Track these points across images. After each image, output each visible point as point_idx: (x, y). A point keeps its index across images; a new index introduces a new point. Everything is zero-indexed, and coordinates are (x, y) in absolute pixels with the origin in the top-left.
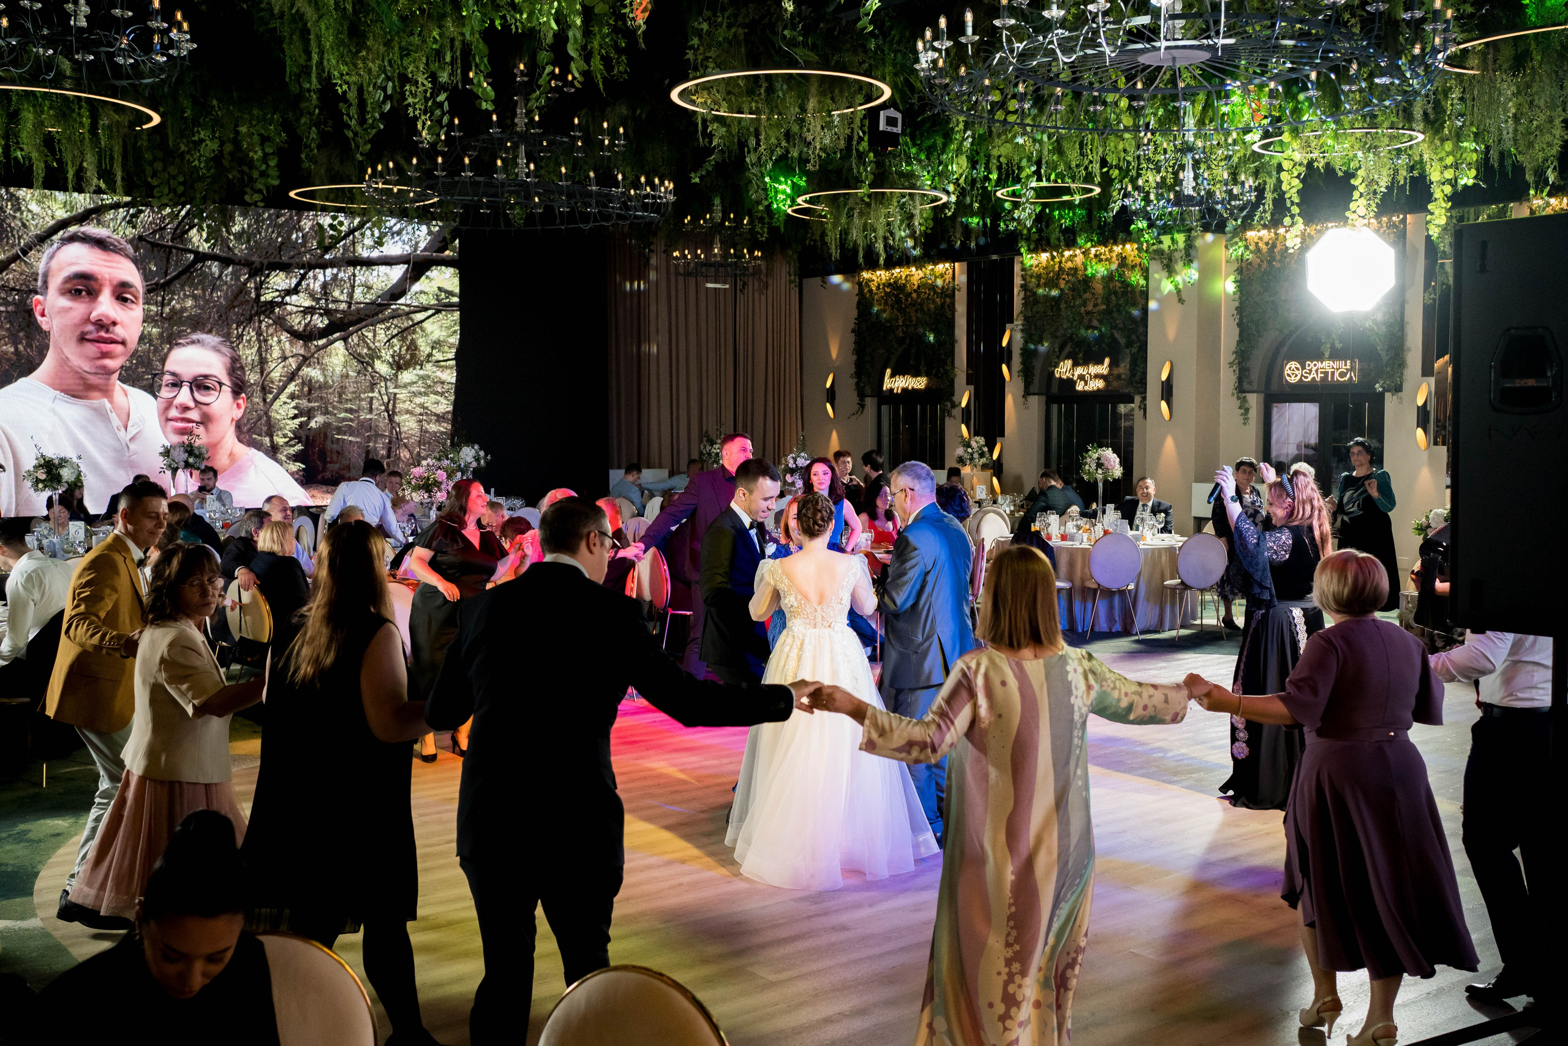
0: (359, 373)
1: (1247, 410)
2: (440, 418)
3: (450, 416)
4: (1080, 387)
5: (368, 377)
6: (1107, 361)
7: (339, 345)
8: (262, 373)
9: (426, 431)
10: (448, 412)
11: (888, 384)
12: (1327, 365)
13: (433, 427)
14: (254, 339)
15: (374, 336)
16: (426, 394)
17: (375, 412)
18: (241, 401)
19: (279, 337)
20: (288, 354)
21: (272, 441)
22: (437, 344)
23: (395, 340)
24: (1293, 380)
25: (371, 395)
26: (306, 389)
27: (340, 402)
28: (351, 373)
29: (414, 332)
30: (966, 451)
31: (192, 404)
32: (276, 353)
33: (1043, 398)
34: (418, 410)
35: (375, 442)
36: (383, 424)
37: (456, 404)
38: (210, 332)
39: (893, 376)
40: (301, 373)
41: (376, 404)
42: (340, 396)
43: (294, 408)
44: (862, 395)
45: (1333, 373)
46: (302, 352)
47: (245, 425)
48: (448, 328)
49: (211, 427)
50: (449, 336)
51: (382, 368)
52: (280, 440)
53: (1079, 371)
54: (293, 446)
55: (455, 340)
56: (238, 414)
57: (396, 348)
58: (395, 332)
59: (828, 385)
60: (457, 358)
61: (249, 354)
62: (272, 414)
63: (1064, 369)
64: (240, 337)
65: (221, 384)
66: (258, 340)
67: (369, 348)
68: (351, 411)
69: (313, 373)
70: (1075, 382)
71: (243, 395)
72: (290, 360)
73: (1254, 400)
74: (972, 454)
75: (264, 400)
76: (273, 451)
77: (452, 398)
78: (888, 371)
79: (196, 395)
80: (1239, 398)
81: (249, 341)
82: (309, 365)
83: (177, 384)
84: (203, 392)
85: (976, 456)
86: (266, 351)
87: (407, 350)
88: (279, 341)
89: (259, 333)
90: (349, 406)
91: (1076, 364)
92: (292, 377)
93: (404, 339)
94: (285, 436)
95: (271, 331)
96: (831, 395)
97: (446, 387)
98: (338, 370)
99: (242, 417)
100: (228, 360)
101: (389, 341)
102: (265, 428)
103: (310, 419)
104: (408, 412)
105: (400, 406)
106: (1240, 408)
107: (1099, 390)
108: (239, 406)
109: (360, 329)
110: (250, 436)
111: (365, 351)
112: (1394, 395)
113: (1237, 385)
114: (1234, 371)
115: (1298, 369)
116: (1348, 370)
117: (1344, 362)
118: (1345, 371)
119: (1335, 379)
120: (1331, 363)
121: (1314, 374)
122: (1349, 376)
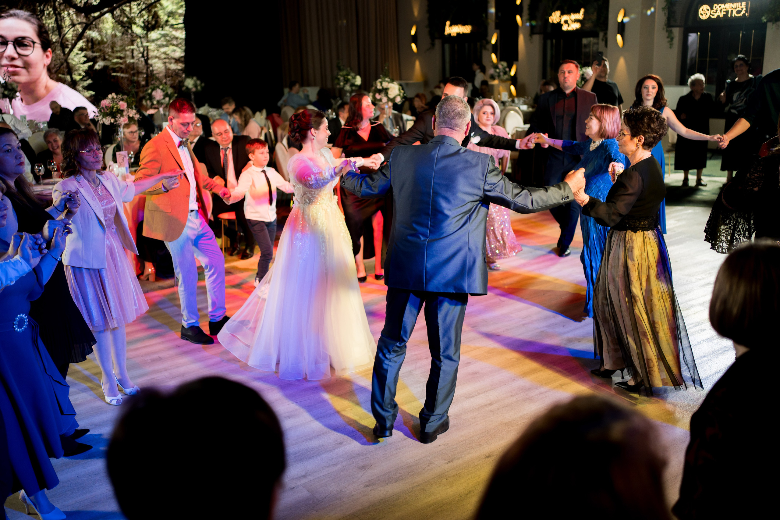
0: (123, 33)
1: (672, 39)
2: (177, 61)
3: (183, 59)
4: (565, 28)
5: (129, 36)
6: (582, 11)
7: (108, 16)
8: (60, 34)
9: (169, 69)
10: (182, 57)
11: (448, 30)
12: (728, 6)
13: (173, 66)
14: (52, 13)
15: (131, 10)
16: (167, 46)
17: (136, 58)
18: (48, 53)
19: (68, 12)
20: (75, 22)
21: (71, 78)
22: (171, 14)
23: (144, 12)
24: (704, 17)
25: (132, 47)
26: (90, 44)
27: (113, 52)
28: (119, 34)
29: (156, 7)
30: (496, 71)
31: (16, 56)
32: (68, 22)
33: (542, 36)
34: (163, 56)
35: (138, 77)
36: (141, 64)
37: (186, 51)
38: (21, 9)
39: (451, 25)
40: (85, 34)
41: (136, 53)
42: (112, 49)
43: (85, 56)
44: (433, 38)
45: (732, 12)
46: (84, 21)
47: (53, 68)
48: (178, 3)
49: (30, 70)
50: (179, 8)
51: (137, 30)
52: (77, 78)
53: (565, 17)
54: (86, 81)
55: (182, 11)
56: (48, 61)
57: (146, 17)
58: (144, 7)
59: (413, 32)
60: (185, 22)
61: (50, 23)
62: (70, 61)
63: (555, 17)
64: (42, 12)
65: (34, 43)
66: (54, 13)
67: (128, 18)
68: (120, 58)
69: (93, 34)
70: (562, 25)
71: (49, 49)
72: (78, 26)
73: (677, 32)
74: (499, 73)
75: (64, 52)
76: (73, 85)
77: (184, 48)
78: (448, 23)
79: (19, 50)
80: (667, 31)
81: (49, 14)
82: (90, 29)
83: (5, 43)
84: (22, 48)
85: (502, 74)
86: (61, 20)
87: (153, 18)
88: (69, 14)
89: (55, 9)
90: (119, 54)
91: (562, 14)
92: (80, 37)
93: (149, 11)
94: (80, 75)
95: (62, 7)
96: (415, 39)
97: (179, 41)
98: (109, 32)
99: (51, 64)
100: (36, 27)
101: (140, 12)
102: (66, 70)
103: (95, 62)
104: (156, 57)
105: (151, 54)
106: (668, 37)
107: (577, 30)
108: (47, 56)
109: (121, 5)
110: (57, 76)
111: (125, 19)
112: (773, 24)
113: (666, 22)
114: (665, 13)
115: (708, 10)
116: (742, 9)
117: (740, 4)
118: (741, 9)
119: (733, 16)
120: (731, 4)
121: (718, 13)
122: (743, 12)
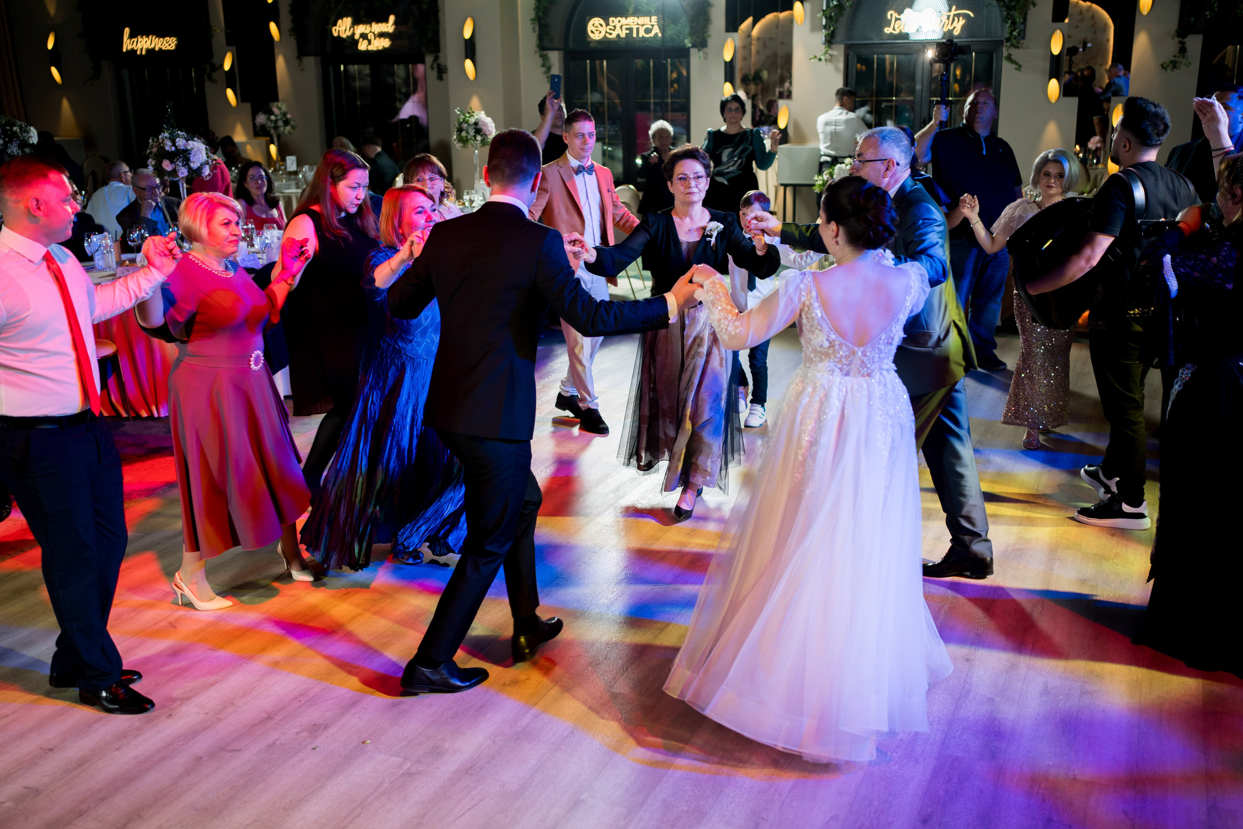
1: (549, 69)
6: (392, 18)
11: (128, 44)
12: (631, 21)
24: (596, 36)
30: (269, 119)
33: (319, 59)
39: (132, 36)
44: (95, 58)
45: (638, 29)
53: (361, 29)
59: (50, 45)
63: (343, 28)
70: (357, 42)
73: (555, 58)
78: (127, 31)
80: (542, 56)
85: (280, 123)
91: (356, 22)
96: (55, 58)
106: (543, 66)
107: (385, 49)
112: (699, 50)
113: (538, 42)
114: (534, 28)
115: (601, 25)
116: (653, 26)
117: (648, 18)
118: (651, 27)
119: (640, 36)
120: (636, 18)
121: (618, 31)
122: (653, 33)
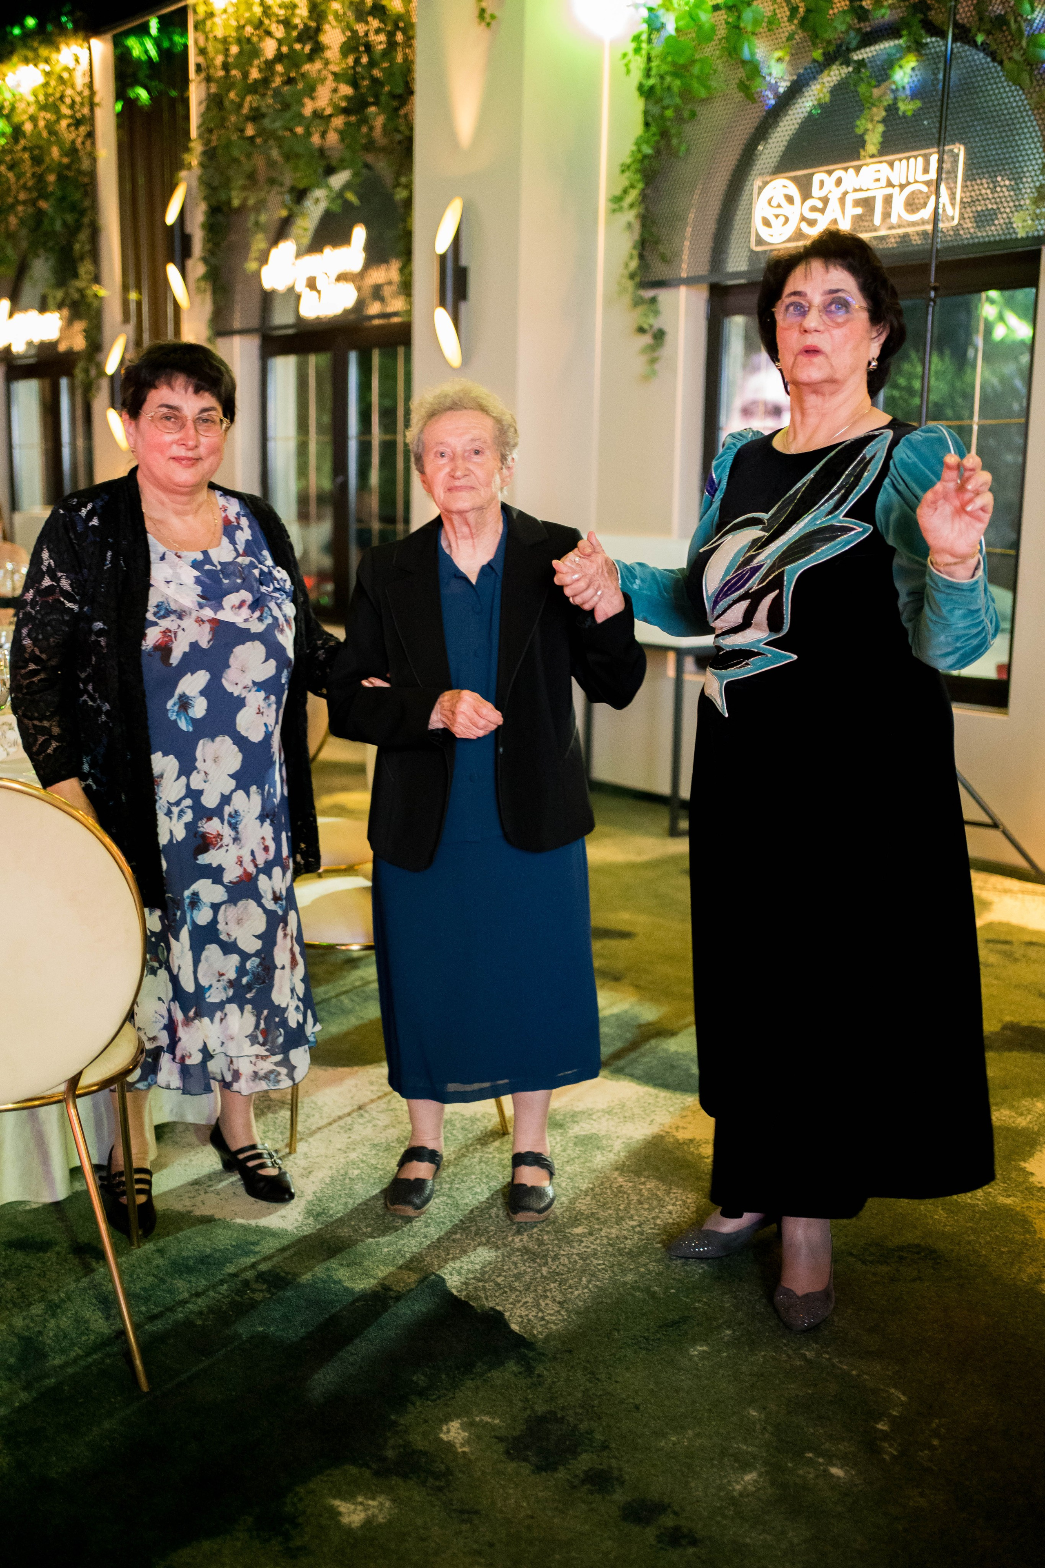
1: (658, 338)
73: (677, 306)
80: (638, 302)
106: (642, 330)
114: (629, 226)
